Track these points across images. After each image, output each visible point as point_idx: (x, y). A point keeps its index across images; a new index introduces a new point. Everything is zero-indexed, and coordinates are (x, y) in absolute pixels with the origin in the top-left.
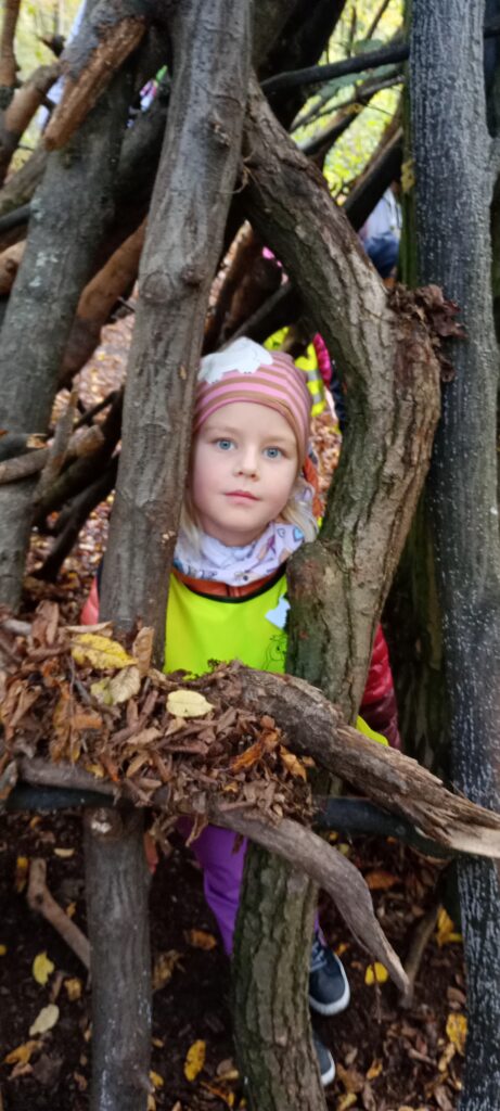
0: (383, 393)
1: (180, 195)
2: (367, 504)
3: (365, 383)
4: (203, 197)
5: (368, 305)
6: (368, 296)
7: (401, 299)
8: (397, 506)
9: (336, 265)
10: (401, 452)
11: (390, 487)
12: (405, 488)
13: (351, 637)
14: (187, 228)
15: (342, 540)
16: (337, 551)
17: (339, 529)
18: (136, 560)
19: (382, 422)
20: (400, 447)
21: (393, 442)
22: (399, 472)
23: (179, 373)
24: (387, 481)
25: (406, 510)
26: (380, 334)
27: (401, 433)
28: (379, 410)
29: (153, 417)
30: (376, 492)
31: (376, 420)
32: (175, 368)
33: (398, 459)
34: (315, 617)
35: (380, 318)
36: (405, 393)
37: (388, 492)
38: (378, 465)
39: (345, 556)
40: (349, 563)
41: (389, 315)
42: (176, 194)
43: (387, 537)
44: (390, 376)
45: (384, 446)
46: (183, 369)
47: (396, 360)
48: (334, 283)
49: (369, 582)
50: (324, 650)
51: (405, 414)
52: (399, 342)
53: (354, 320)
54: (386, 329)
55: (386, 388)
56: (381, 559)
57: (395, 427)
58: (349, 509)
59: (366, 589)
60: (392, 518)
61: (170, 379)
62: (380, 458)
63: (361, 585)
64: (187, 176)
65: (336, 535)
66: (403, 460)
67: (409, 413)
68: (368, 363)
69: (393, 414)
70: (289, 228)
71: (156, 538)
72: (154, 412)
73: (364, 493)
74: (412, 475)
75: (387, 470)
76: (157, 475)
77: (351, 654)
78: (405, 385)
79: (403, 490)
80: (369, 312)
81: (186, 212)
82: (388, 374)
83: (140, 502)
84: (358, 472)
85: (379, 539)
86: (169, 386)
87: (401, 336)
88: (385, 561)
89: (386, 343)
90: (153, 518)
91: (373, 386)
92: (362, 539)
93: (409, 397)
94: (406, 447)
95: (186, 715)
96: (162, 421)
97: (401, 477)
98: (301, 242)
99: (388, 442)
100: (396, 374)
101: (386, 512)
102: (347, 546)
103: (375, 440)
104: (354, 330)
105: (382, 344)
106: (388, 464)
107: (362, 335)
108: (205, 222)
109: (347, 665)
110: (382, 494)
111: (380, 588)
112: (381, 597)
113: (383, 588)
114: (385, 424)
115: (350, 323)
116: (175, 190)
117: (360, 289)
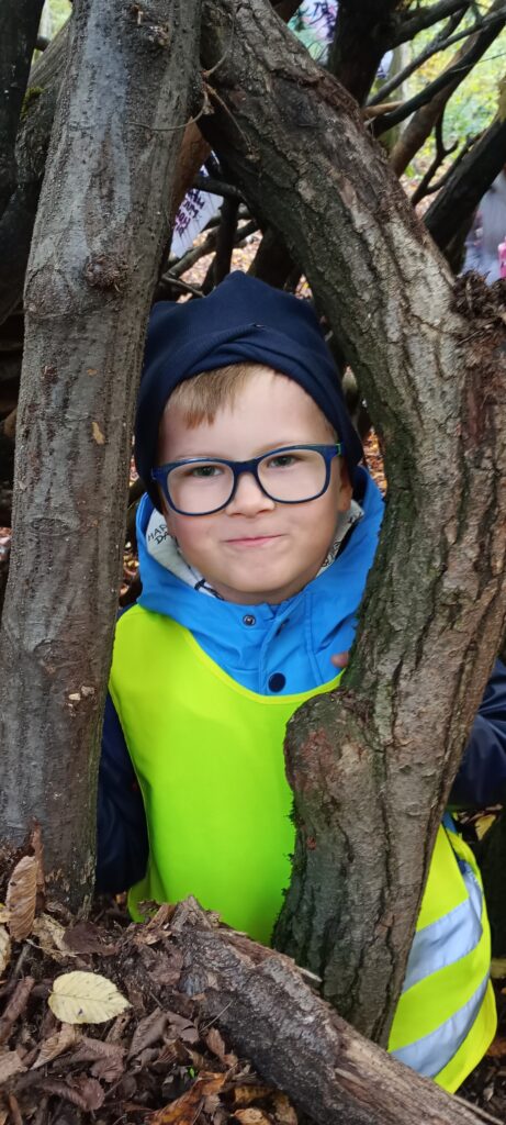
0: (443, 456)
1: (84, 135)
2: (415, 639)
3: (413, 440)
4: (124, 137)
5: (417, 309)
6: (418, 293)
7: (476, 295)
8: (467, 641)
9: (364, 243)
10: (472, 554)
11: (454, 613)
12: (481, 612)
13: (388, 855)
14: (95, 192)
15: (374, 694)
16: (365, 714)
17: (370, 677)
18: (29, 733)
19: (439, 505)
20: (471, 547)
21: (459, 538)
22: (470, 586)
23: (90, 435)
24: (449, 601)
25: (483, 647)
26: (437, 358)
27: (473, 522)
28: (435, 484)
29: (47, 507)
30: (430, 620)
31: (431, 502)
32: (83, 425)
33: (468, 565)
34: (329, 823)
35: (439, 329)
36: (479, 456)
37: (452, 619)
38: (434, 574)
39: (378, 722)
40: (385, 735)
41: (455, 323)
42: (77, 134)
43: (449, 692)
44: (453, 427)
45: (444, 542)
46: (96, 426)
47: (465, 399)
48: (361, 274)
49: (420, 764)
50: (344, 873)
51: (479, 492)
52: (470, 369)
53: (394, 335)
54: (447, 347)
55: (447, 448)
56: (440, 729)
57: (462, 513)
58: (387, 642)
59: (414, 777)
60: (458, 661)
61: (74, 444)
62: (437, 564)
63: (406, 771)
64: (95, 103)
65: (365, 685)
66: (476, 567)
67: (487, 490)
68: (417, 405)
69: (458, 492)
70: (288, 185)
71: (58, 700)
72: (48, 499)
73: (411, 618)
74: (493, 591)
75: (449, 585)
76: (56, 599)
77: (389, 881)
78: (480, 443)
79: (478, 615)
80: (420, 320)
81: (95, 165)
82: (450, 424)
83: (31, 644)
84: (400, 586)
85: (436, 696)
86: (73, 456)
87: (473, 359)
88: (447, 730)
89: (448, 372)
90: (52, 669)
91: (426, 444)
92: (408, 694)
93: (487, 463)
94: (482, 546)
95: (80, 1022)
96: (62, 513)
97: (474, 594)
98: (308, 206)
99: (451, 538)
100: (464, 424)
101: (448, 650)
102: (382, 706)
103: (429, 534)
104: (392, 350)
105: (440, 374)
106: (450, 573)
107: (407, 358)
108: (128, 179)
109: (382, 897)
110: (440, 623)
111: (438, 772)
112: (442, 786)
113: (446, 772)
114: (444, 507)
115: (386, 340)
116: (76, 129)
117: (405, 281)
